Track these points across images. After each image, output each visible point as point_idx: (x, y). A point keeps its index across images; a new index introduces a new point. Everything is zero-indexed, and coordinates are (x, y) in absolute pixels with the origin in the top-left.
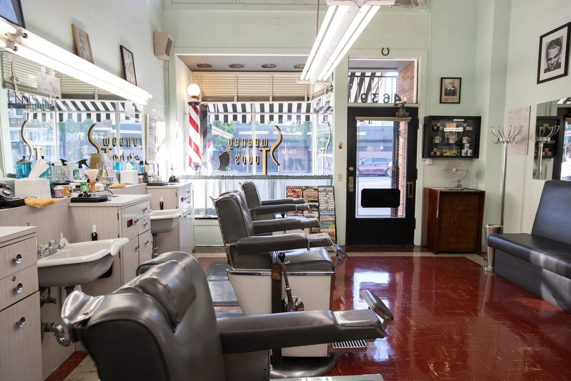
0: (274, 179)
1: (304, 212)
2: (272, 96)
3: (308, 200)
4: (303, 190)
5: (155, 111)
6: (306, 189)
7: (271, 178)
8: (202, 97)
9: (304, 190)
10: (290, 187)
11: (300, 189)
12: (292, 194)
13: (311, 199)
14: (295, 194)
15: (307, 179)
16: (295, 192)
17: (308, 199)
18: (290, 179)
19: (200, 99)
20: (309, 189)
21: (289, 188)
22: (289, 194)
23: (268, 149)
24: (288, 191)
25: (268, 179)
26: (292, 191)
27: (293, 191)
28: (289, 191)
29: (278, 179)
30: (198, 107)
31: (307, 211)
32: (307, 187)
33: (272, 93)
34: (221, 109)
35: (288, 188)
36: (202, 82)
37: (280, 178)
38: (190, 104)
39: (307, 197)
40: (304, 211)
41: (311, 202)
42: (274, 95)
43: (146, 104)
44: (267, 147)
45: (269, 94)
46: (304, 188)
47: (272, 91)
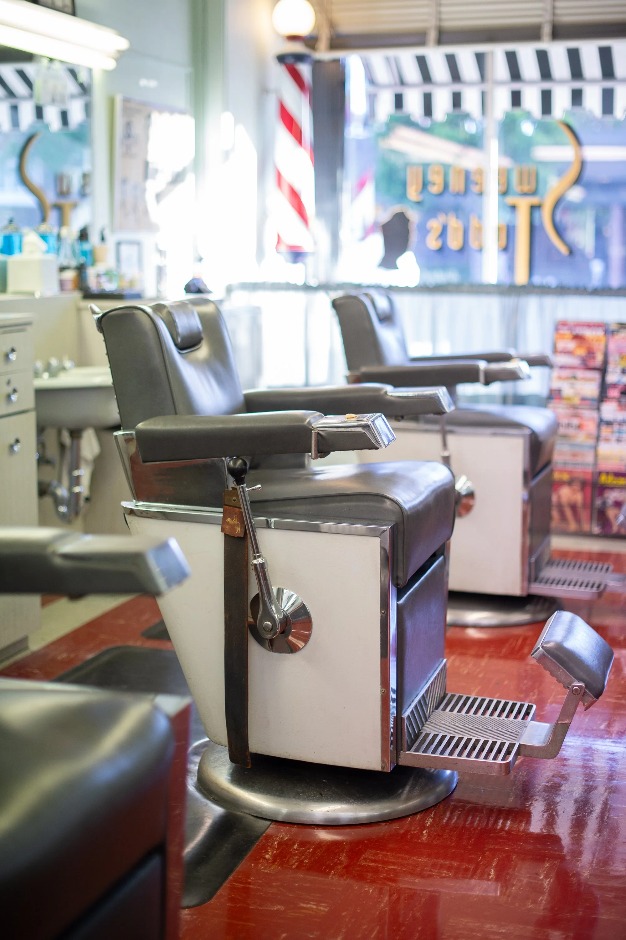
1: (603, 406)
2: (550, 25)
3: (623, 368)
4: (609, 333)
5: (152, 84)
6: (618, 331)
9: (613, 333)
10: (568, 322)
11: (600, 331)
12: (572, 348)
14: (580, 347)
16: (583, 341)
19: (323, 43)
21: (565, 327)
22: (561, 345)
23: (534, 200)
24: (560, 336)
26: (572, 334)
27: (578, 338)
28: (562, 333)
30: (305, 70)
31: (616, 402)
32: (623, 325)
33: (551, 13)
35: (560, 325)
38: (281, 59)
39: (622, 357)
40: (604, 403)
42: (559, 21)
43: (111, 65)
44: (534, 193)
45: (540, 16)
46: (613, 327)
47: (549, 7)
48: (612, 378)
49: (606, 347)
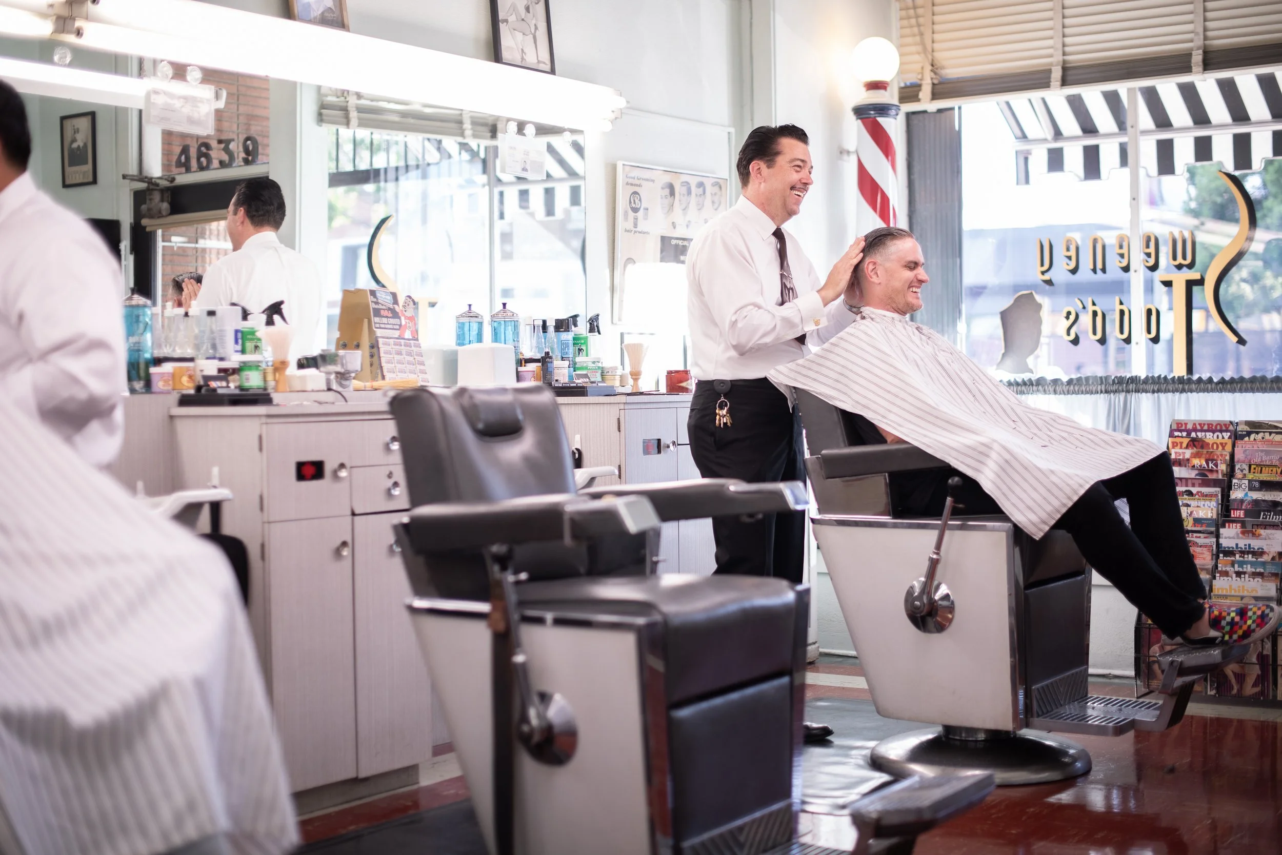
0: (1128, 391)
1: (1222, 531)
2: (1201, 52)
3: (1249, 481)
4: (1237, 437)
6: (1249, 434)
7: (1115, 387)
8: (934, 84)
9: (1242, 437)
10: (1186, 424)
11: (1226, 435)
12: (1188, 453)
13: (1264, 477)
14: (1197, 455)
15: (1264, 390)
16: (1202, 447)
17: (1250, 476)
18: (1194, 394)
19: (926, 92)
20: (1261, 435)
21: (1181, 431)
24: (1173, 443)
25: (1106, 392)
26: (1188, 440)
27: (1194, 443)
28: (1178, 440)
29: (1146, 391)
30: (892, 125)
31: (1239, 525)
32: (1256, 427)
33: (1202, 37)
34: (1069, 124)
35: (1178, 428)
36: (933, 24)
37: (1151, 387)
38: (860, 112)
39: (1250, 466)
40: (1224, 526)
41: (1260, 489)
42: (1211, 46)
45: (1191, 41)
46: (1242, 428)
47: (1200, 30)
48: (1236, 494)
49: (1232, 456)
